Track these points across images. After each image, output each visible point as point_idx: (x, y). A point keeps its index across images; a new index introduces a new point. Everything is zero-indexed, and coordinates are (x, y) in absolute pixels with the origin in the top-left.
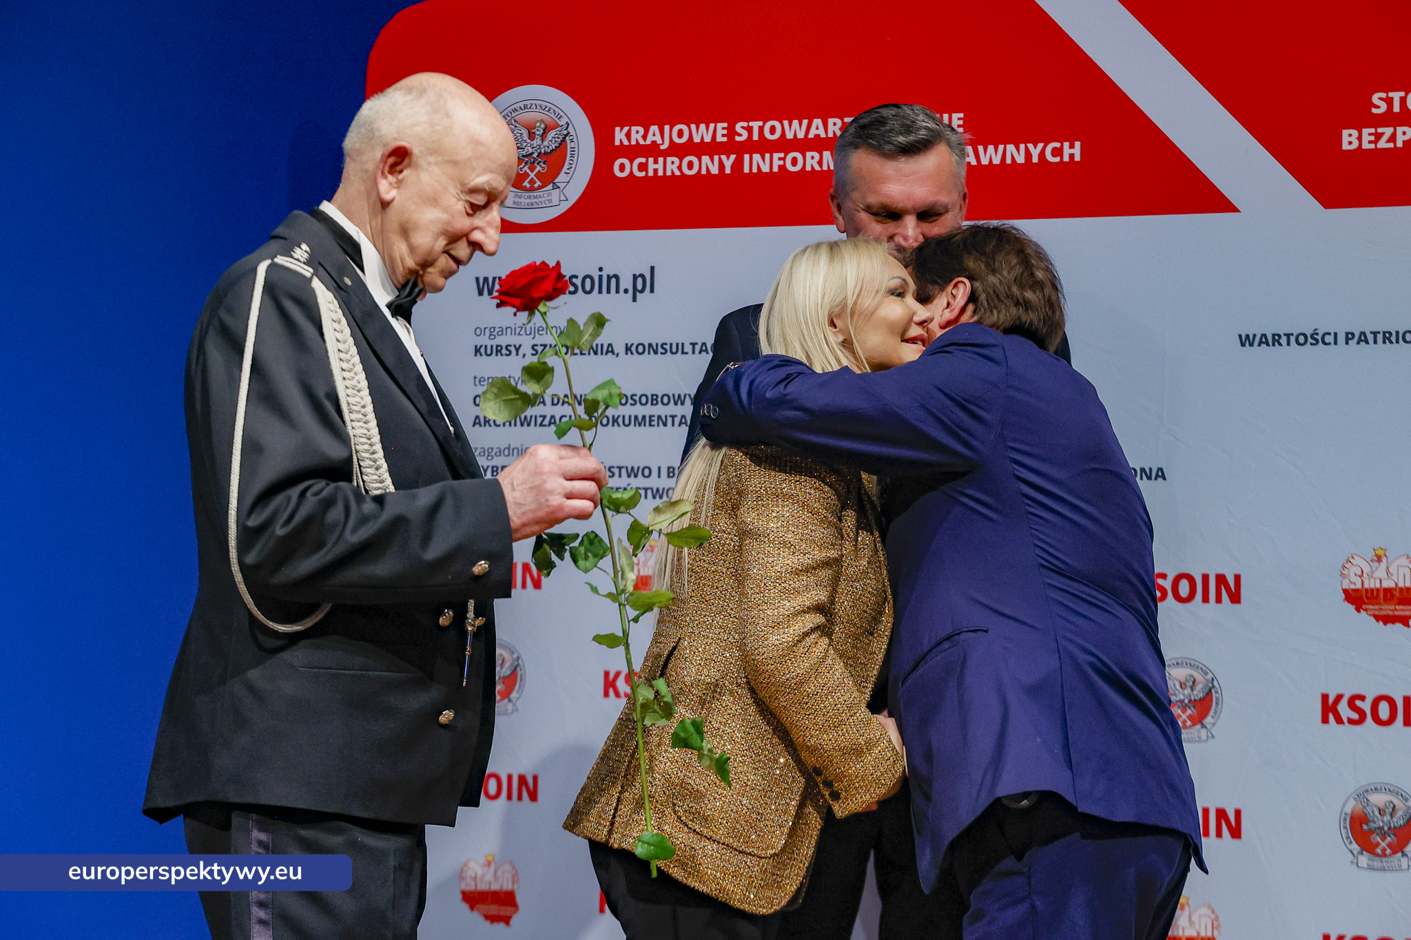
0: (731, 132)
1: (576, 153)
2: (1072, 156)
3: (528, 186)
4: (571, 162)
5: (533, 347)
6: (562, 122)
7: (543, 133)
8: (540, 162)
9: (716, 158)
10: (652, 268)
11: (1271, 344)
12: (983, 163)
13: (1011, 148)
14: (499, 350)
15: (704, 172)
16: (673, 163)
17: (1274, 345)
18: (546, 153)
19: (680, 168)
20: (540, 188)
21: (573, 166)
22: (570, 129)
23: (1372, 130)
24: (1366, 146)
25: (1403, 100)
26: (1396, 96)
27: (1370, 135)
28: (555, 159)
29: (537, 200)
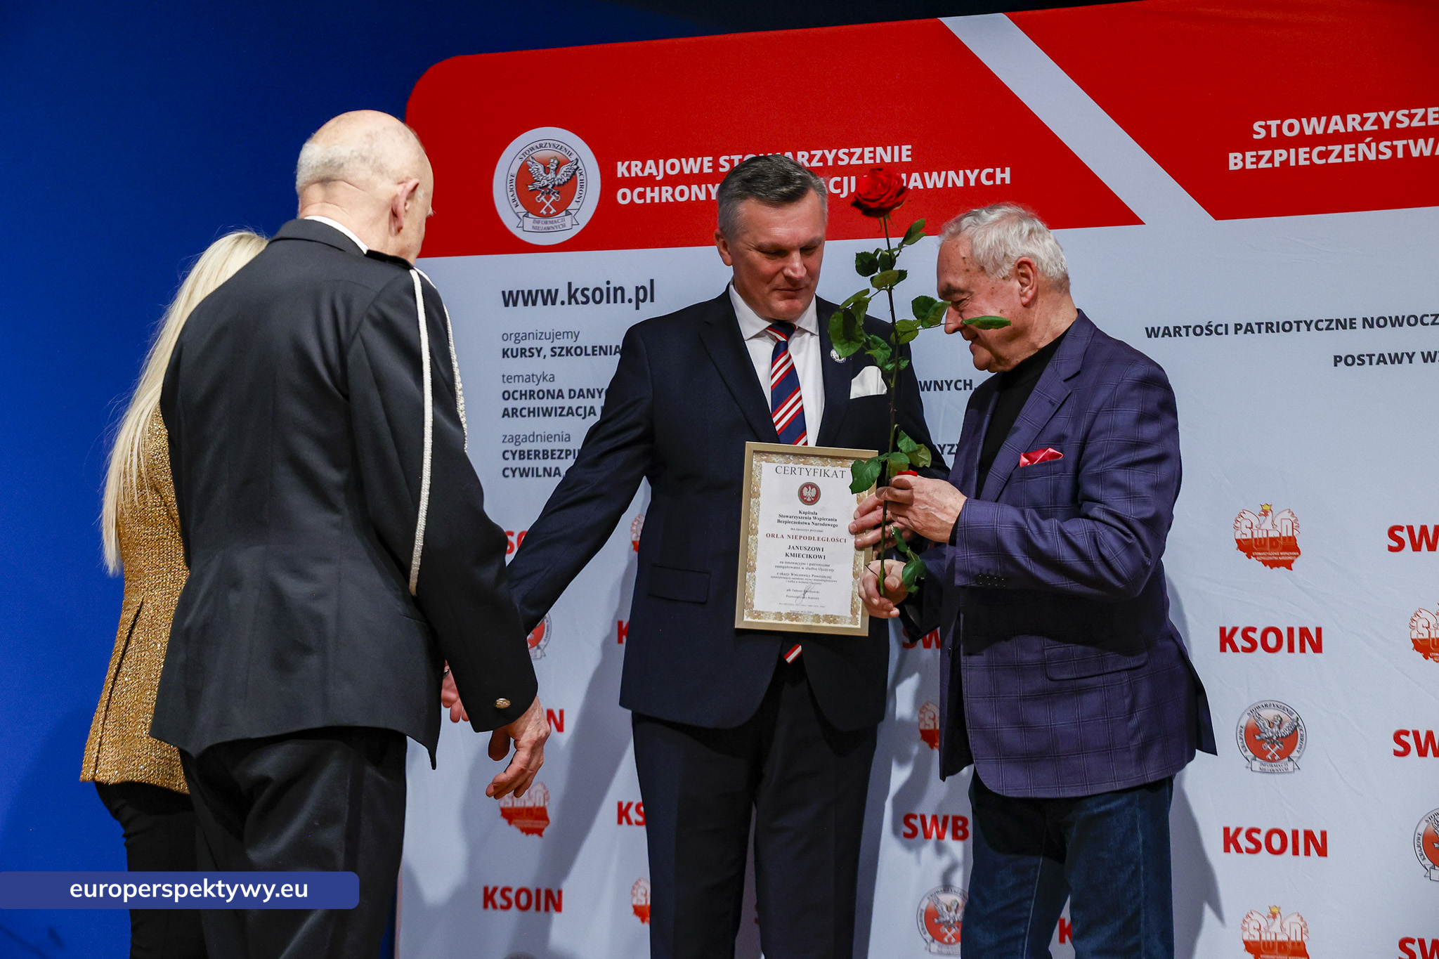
0: (716, 165)
1: (585, 184)
2: (1003, 180)
3: (545, 213)
4: (581, 192)
5: (552, 349)
6: (573, 158)
7: (556, 168)
8: (555, 192)
9: (703, 186)
10: (652, 281)
11: (1172, 335)
12: (928, 187)
13: (952, 174)
14: (523, 352)
15: (693, 199)
16: (667, 191)
17: (1175, 336)
18: (559, 185)
19: (673, 195)
20: (555, 214)
21: (583, 195)
22: (580, 164)
23: (1254, 153)
24: (1249, 166)
25: (1279, 127)
26: (1273, 124)
27: (1252, 157)
28: (567, 191)
29: (553, 225)
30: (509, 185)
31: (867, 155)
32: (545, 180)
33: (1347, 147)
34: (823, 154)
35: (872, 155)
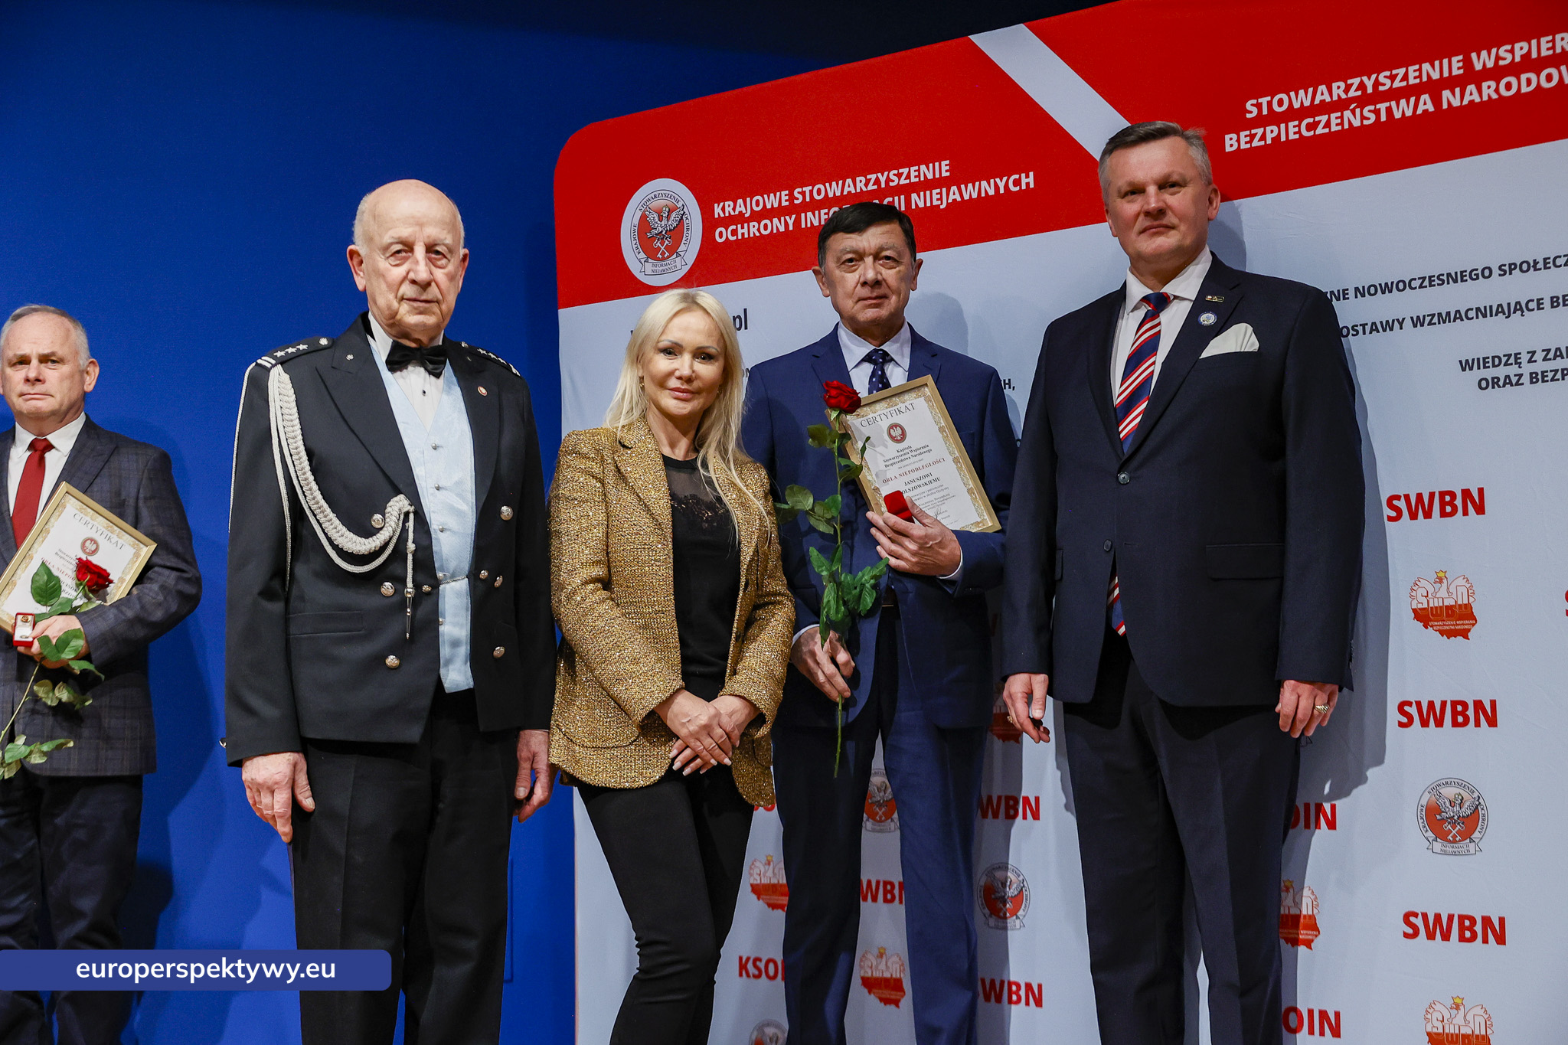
0: (792, 198)
1: (690, 227)
2: (1028, 184)
3: (661, 257)
4: (687, 235)
6: (680, 205)
7: (668, 215)
8: (667, 237)
9: (782, 218)
10: (745, 310)
12: (965, 199)
13: (984, 183)
15: (775, 231)
16: (754, 226)
18: (670, 230)
19: (759, 230)
20: (668, 257)
21: (689, 238)
22: (686, 210)
23: (1248, 133)
24: (1243, 146)
25: (1270, 104)
26: (1264, 101)
27: (1246, 136)
28: (677, 234)
29: (667, 267)
30: (632, 234)
31: (913, 174)
32: (659, 226)
33: (1333, 116)
34: (877, 179)
35: (917, 173)
